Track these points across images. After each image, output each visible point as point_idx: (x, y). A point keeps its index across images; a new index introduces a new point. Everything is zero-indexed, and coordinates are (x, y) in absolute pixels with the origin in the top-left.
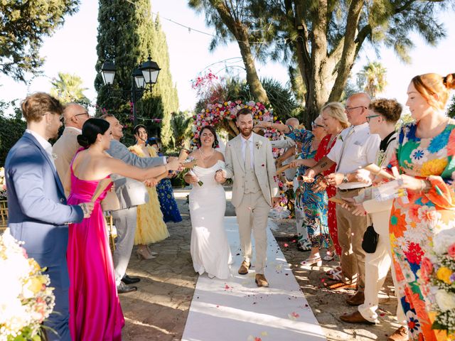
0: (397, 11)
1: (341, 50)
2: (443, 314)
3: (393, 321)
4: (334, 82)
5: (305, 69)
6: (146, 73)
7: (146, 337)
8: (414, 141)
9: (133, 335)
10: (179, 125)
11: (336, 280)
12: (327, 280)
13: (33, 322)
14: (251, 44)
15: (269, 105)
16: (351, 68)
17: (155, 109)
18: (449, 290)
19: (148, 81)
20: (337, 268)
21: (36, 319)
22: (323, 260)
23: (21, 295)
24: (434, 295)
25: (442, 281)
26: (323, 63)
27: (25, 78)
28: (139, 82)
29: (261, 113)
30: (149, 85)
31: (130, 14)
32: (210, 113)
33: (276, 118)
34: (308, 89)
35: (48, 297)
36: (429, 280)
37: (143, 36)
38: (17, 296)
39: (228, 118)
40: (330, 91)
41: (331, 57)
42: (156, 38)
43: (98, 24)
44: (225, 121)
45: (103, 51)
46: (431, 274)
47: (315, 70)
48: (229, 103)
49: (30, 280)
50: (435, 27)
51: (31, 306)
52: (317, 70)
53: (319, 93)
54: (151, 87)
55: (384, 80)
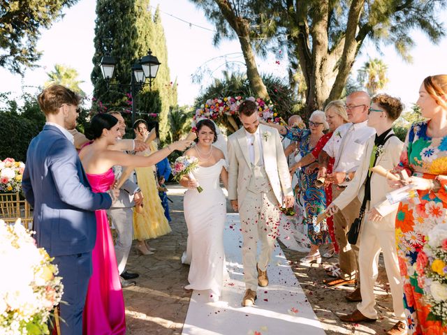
0: (398, 9)
1: (342, 47)
2: (437, 305)
3: (392, 317)
4: (335, 78)
5: (306, 65)
6: (146, 68)
7: (146, 331)
8: (425, 139)
9: (133, 329)
10: (177, 120)
11: (335, 277)
12: (326, 276)
13: (44, 309)
14: (251, 40)
15: (269, 101)
16: (352, 65)
17: (151, 104)
18: (443, 281)
19: (148, 76)
20: (337, 265)
21: (46, 306)
22: (322, 257)
23: (33, 283)
24: (428, 286)
25: (436, 273)
26: (324, 60)
27: (22, 70)
28: (139, 76)
29: (261, 109)
30: (149, 79)
31: (128, 7)
32: (209, 108)
33: (276, 114)
34: (308, 85)
35: (57, 286)
36: (424, 273)
37: (141, 29)
38: (30, 283)
39: (228, 114)
40: (331, 88)
41: (332, 54)
42: (154, 31)
43: (95, 16)
44: (225, 117)
45: (101, 43)
46: (427, 267)
47: (316, 67)
48: (229, 98)
49: (42, 269)
50: (436, 26)
51: (42, 294)
52: (318, 67)
53: (319, 90)
54: (151, 82)
55: (385, 76)
